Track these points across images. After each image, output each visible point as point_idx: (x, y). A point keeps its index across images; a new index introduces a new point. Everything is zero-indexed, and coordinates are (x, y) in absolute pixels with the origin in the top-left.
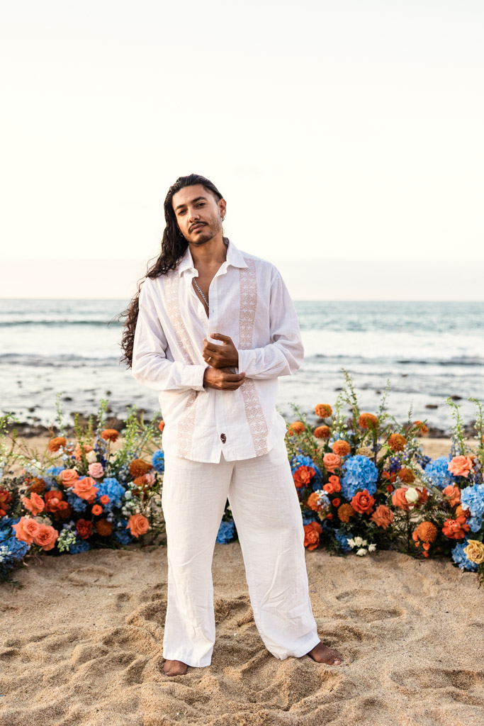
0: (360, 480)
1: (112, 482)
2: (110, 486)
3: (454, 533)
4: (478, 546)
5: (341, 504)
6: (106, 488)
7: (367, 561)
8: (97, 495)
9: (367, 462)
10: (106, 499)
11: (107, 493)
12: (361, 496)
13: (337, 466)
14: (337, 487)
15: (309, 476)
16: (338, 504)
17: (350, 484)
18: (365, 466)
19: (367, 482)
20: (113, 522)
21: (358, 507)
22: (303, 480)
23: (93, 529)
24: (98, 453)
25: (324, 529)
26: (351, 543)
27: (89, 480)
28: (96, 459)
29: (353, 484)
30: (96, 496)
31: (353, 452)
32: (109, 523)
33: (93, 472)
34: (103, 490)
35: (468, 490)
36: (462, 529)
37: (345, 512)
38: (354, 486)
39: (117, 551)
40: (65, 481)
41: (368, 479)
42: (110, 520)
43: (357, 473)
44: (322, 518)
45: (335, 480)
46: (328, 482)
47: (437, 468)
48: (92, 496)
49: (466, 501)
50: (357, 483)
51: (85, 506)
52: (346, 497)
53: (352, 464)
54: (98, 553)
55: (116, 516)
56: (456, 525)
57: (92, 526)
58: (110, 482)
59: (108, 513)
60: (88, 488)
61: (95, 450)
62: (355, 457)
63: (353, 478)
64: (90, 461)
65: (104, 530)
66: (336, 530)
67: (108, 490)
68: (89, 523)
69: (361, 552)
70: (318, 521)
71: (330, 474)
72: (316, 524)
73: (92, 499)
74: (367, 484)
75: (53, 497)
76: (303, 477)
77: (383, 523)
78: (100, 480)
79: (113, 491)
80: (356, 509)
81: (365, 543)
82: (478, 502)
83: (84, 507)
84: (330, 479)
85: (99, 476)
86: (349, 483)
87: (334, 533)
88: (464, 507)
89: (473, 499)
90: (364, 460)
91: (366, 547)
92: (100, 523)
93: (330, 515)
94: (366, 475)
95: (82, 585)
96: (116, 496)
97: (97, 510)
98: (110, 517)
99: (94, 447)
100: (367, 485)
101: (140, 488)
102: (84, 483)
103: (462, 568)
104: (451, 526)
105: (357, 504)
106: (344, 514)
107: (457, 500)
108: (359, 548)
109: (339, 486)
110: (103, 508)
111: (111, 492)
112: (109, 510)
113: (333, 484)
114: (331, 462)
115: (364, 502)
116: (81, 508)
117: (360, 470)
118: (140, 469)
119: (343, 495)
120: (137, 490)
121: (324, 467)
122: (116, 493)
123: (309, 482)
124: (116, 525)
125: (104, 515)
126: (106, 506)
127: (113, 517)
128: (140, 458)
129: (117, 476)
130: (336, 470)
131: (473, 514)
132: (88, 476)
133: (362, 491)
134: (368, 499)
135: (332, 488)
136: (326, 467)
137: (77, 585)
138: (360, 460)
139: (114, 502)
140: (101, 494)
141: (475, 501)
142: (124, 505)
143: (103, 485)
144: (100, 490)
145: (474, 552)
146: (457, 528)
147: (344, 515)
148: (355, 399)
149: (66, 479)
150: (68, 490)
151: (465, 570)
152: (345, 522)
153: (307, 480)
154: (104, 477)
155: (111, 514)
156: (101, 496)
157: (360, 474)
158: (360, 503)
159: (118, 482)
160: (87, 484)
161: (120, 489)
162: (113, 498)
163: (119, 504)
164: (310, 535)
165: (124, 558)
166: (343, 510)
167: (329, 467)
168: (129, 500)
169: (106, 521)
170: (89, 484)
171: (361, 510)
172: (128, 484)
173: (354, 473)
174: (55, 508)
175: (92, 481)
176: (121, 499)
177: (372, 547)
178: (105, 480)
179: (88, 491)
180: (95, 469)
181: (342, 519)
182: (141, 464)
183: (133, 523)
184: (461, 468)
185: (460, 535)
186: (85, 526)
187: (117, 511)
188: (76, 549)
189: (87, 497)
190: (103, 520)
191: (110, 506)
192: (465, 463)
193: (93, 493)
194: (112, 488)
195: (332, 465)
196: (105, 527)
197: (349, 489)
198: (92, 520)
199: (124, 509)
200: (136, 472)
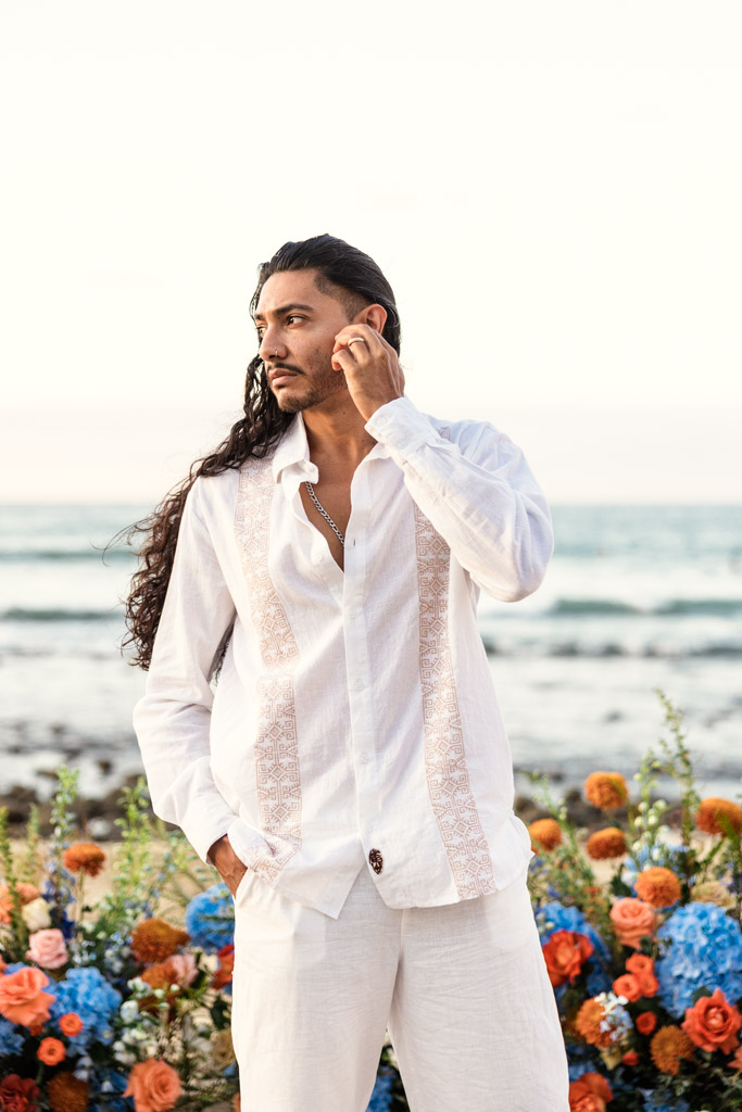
0: (705, 967)
1: (90, 978)
2: (83, 989)
5: (658, 1028)
6: (72, 993)
8: (51, 1012)
9: (721, 920)
10: (74, 1024)
11: (75, 1006)
12: (709, 1008)
13: (645, 932)
14: (647, 985)
15: (577, 958)
16: (650, 1027)
17: (680, 977)
18: (717, 932)
19: (722, 970)
20: (90, 1080)
21: (702, 1036)
22: (563, 968)
23: (40, 1100)
24: (53, 904)
25: (617, 1090)
27: (30, 975)
28: (47, 920)
29: (688, 975)
30: (48, 1016)
31: (686, 896)
32: (81, 1082)
33: (42, 955)
34: (66, 998)
37: (670, 1048)
38: (690, 981)
41: (723, 962)
42: (83, 1075)
43: (696, 949)
44: (610, 1063)
45: (642, 966)
46: (624, 972)
48: (40, 1015)
50: (696, 974)
51: (19, 1040)
52: (670, 1009)
53: (684, 926)
55: (97, 1065)
57: (37, 1092)
58: (84, 979)
59: (79, 1056)
60: (30, 997)
61: (46, 897)
62: (690, 908)
63: (687, 961)
64: (32, 925)
65: (69, 1101)
66: (648, 1093)
67: (80, 1000)
68: (29, 1083)
70: (602, 1069)
71: (629, 951)
72: (597, 1080)
73: (39, 1023)
74: (722, 976)
76: (562, 960)
78: (59, 974)
79: (91, 1003)
80: (698, 1041)
83: (17, 1045)
84: (631, 964)
85: (56, 964)
86: (677, 972)
87: (642, 1100)
90: (714, 916)
92: (58, 1084)
93: (630, 1054)
94: (719, 953)
96: (99, 1015)
97: (51, 1052)
98: (83, 1067)
99: (43, 889)
100: (721, 979)
101: (159, 993)
102: (19, 982)
105: (698, 1027)
106: (667, 1051)
109: (651, 981)
110: (67, 1044)
111: (86, 1006)
112: (82, 1051)
113: (637, 977)
114: (630, 921)
115: (715, 1022)
116: (9, 1046)
117: (703, 941)
118: (157, 945)
119: (663, 1004)
120: (153, 998)
121: (614, 936)
122: (101, 1006)
123: (577, 971)
124: (97, 1088)
125: (70, 1064)
126: (73, 1039)
127: (91, 1068)
128: (156, 914)
129: (99, 963)
130: (644, 942)
132: (29, 963)
133: (710, 994)
134: (725, 1016)
135: (635, 988)
136: (618, 932)
138: (703, 915)
139: (93, 1030)
140: (62, 1010)
142: (118, 1037)
143: (65, 985)
144: (60, 1000)
147: (666, 1055)
148: (687, 763)
152: (669, 1073)
153: (573, 967)
154: (70, 965)
155: (86, 1061)
156: (61, 1015)
157: (703, 950)
158: (705, 1025)
159: (102, 979)
160: (26, 985)
161: (109, 997)
162: (91, 1020)
163: (106, 1035)
164: (584, 1107)
166: (663, 1042)
167: (627, 935)
168: (133, 1025)
169: (73, 1079)
170: (32, 984)
171: (708, 1042)
172: (130, 984)
173: (689, 948)
175: (40, 978)
176: (111, 1022)
178: (71, 973)
179: (29, 1004)
180: (44, 945)
181: (661, 1065)
182: (161, 932)
183: (142, 1082)
186: (21, 1094)
187: (100, 1052)
189: (27, 1019)
190: (64, 1075)
191: (83, 1040)
193: (42, 1009)
194: (88, 995)
195: (634, 928)
196: (70, 1094)
197: (676, 989)
198: (39, 1080)
199: (118, 1046)
200: (148, 951)
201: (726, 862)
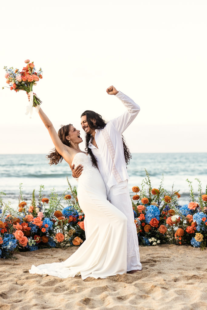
0: (153, 215)
2: (48, 221)
3: (190, 231)
4: (199, 235)
5: (145, 225)
7: (157, 247)
9: (156, 207)
10: (47, 226)
11: (46, 223)
12: (153, 220)
13: (143, 210)
16: (144, 225)
17: (149, 217)
18: (155, 209)
19: (156, 215)
20: (49, 236)
21: (153, 224)
26: (150, 240)
28: (39, 211)
29: (150, 216)
31: (149, 204)
35: (196, 214)
36: (194, 229)
37: (147, 228)
38: (151, 217)
39: (51, 249)
40: (28, 219)
43: (151, 212)
45: (142, 215)
46: (140, 216)
47: (184, 208)
48: (41, 224)
49: (195, 219)
50: (152, 216)
53: (149, 208)
54: (43, 250)
56: (191, 228)
58: (47, 219)
62: (150, 206)
63: (150, 214)
64: (37, 212)
65: (45, 240)
66: (144, 237)
69: (154, 243)
71: (140, 213)
73: (41, 226)
74: (156, 216)
75: (25, 225)
77: (163, 232)
81: (156, 240)
82: (199, 218)
83: (36, 230)
84: (140, 215)
85: (42, 217)
86: (148, 216)
88: (194, 221)
89: (197, 217)
90: (154, 207)
91: (156, 242)
92: (43, 237)
93: (141, 230)
94: (155, 212)
95: (41, 258)
97: (44, 230)
98: (47, 234)
101: (61, 221)
103: (195, 247)
104: (189, 229)
106: (147, 229)
107: (192, 220)
108: (153, 242)
109: (144, 217)
110: (46, 229)
112: (47, 231)
113: (142, 217)
115: (155, 222)
117: (153, 210)
119: (146, 221)
122: (50, 224)
130: (143, 211)
131: (198, 223)
132: (38, 216)
133: (154, 218)
134: (156, 221)
136: (138, 210)
137: (39, 258)
138: (152, 207)
139: (49, 228)
141: (198, 218)
142: (54, 228)
143: (44, 220)
144: (44, 223)
145: (198, 237)
146: (191, 229)
148: (150, 183)
149: (29, 218)
150: (30, 222)
151: (196, 247)
155: (48, 233)
156: (45, 225)
157: (153, 212)
160: (39, 219)
162: (49, 226)
163: (52, 228)
165: (54, 251)
167: (140, 211)
168: (57, 226)
169: (46, 236)
171: (153, 225)
174: (26, 230)
176: (53, 226)
177: (159, 242)
179: (39, 222)
180: (40, 214)
181: (146, 231)
182: (59, 213)
183: (58, 236)
184: (193, 206)
185: (193, 232)
187: (51, 232)
188: (33, 249)
189: (39, 225)
192: (194, 204)
194: (48, 222)
195: (141, 209)
197: (148, 219)
199: (54, 230)
200: (57, 216)
201: (157, 199)
